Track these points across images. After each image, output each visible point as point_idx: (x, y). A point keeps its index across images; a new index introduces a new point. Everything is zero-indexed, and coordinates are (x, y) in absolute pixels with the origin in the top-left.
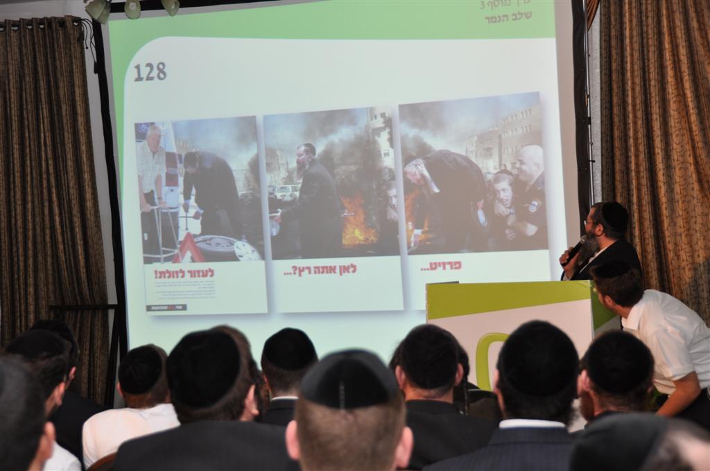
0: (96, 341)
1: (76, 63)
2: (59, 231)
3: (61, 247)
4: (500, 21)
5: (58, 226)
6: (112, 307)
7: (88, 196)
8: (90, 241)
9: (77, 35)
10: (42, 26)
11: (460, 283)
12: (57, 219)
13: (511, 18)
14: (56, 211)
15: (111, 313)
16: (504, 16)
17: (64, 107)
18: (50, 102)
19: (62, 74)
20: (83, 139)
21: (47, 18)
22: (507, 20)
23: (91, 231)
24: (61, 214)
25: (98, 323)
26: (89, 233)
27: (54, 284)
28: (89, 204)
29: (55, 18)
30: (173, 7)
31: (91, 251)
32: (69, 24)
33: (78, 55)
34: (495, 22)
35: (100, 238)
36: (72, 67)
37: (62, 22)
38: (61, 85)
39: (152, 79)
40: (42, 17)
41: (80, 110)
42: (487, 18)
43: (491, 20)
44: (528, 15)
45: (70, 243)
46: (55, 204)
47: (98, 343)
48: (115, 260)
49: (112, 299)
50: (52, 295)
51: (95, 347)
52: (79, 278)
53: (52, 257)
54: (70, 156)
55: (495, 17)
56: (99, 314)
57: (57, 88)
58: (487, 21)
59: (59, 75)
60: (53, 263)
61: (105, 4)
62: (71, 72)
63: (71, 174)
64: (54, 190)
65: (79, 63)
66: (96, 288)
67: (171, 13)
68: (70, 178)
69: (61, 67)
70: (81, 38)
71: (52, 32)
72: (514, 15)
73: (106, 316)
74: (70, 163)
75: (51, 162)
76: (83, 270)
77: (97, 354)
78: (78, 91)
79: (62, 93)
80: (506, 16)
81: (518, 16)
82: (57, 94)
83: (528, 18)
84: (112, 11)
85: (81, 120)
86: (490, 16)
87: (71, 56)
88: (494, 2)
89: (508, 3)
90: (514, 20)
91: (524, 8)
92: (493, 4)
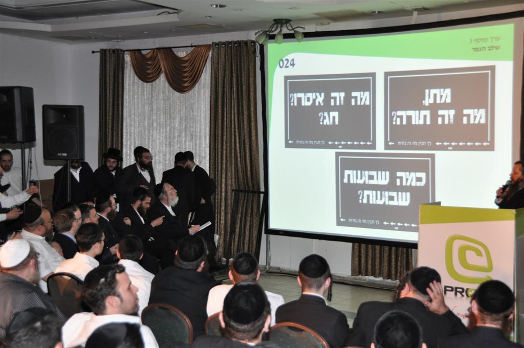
0: (254, 210)
1: (252, 64)
2: (238, 151)
3: (239, 159)
4: (480, 50)
5: (238, 149)
6: (262, 193)
7: (253, 134)
8: (253, 157)
9: (253, 50)
10: (236, 45)
12: (238, 145)
13: (487, 49)
14: (238, 141)
15: (262, 195)
16: (483, 48)
17: (244, 87)
18: (237, 85)
19: (244, 70)
20: (252, 105)
21: (238, 41)
22: (485, 50)
23: (254, 153)
24: (239, 142)
25: (255, 200)
26: (253, 153)
27: (235, 178)
28: (253, 138)
29: (242, 41)
30: (300, 38)
31: (253, 164)
32: (249, 44)
33: (253, 60)
34: (477, 51)
35: (258, 157)
36: (249, 67)
37: (246, 43)
38: (243, 75)
39: (288, 67)
40: (236, 40)
41: (252, 89)
42: (473, 49)
43: (476, 49)
44: (497, 48)
45: (243, 158)
46: (237, 137)
47: (255, 211)
48: (264, 169)
49: (262, 189)
50: (234, 184)
51: (254, 212)
52: (247, 176)
53: (235, 164)
54: (245, 112)
55: (478, 48)
56: (256, 195)
57: (241, 77)
58: (473, 50)
59: (242, 70)
60: (235, 168)
61: (266, 36)
62: (249, 69)
63: (246, 122)
64: (237, 130)
65: (253, 64)
66: (255, 182)
67: (299, 41)
68: (245, 124)
69: (244, 66)
70: (254, 52)
71: (241, 48)
72: (489, 47)
73: (259, 197)
74: (245, 116)
75: (236, 115)
76: (249, 172)
77: (254, 216)
78: (251, 79)
79: (243, 80)
80: (484, 48)
81: (492, 48)
82: (241, 80)
83: (497, 49)
84: (270, 39)
85: (252, 94)
86: (475, 47)
87: (249, 61)
88: (478, 39)
89: (486, 40)
90: (489, 50)
91: (496, 44)
92: (477, 40)
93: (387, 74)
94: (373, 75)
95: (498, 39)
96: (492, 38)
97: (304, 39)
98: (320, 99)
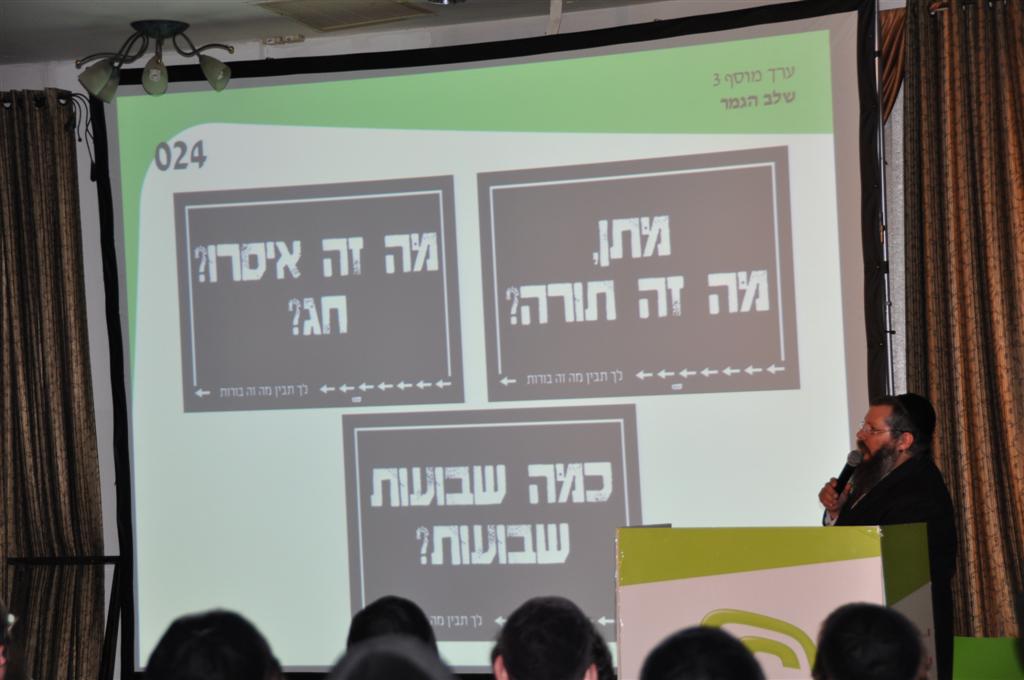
0: (82, 616)
1: (62, 164)
2: (27, 435)
3: (29, 461)
4: (744, 105)
5: (25, 427)
6: (110, 560)
7: (77, 378)
8: (77, 451)
9: (64, 119)
10: (7, 105)
11: (673, 526)
12: (24, 415)
13: (762, 100)
14: (23, 402)
15: (109, 570)
16: (750, 98)
17: (40, 235)
18: (18, 227)
19: (38, 181)
20: (70, 287)
21: (16, 92)
22: (756, 104)
23: (80, 437)
24: (30, 409)
25: (87, 587)
26: (77, 438)
27: (16, 523)
28: (77, 391)
29: (29, 92)
30: (220, 77)
31: (79, 468)
32: (51, 103)
33: (66, 151)
34: (736, 107)
35: (94, 448)
36: (55, 171)
37: (40, 99)
38: (36, 198)
39: (184, 166)
40: (8, 90)
41: (66, 240)
42: (724, 101)
43: (730, 103)
44: (790, 98)
45: (44, 455)
46: (22, 391)
47: (86, 620)
48: (117, 483)
49: (112, 547)
50: (11, 540)
51: (82, 627)
52: (57, 512)
53: (15, 478)
54: (48, 312)
55: (736, 100)
56: (90, 571)
57: (30, 204)
58: (724, 104)
59: (33, 182)
60: (15, 489)
61: (111, 71)
62: (54, 178)
63: (49, 342)
64: (20, 369)
65: (66, 164)
66: (84, 528)
67: (216, 87)
68: (47, 349)
69: (38, 170)
70: (71, 124)
71: (24, 115)
72: (766, 96)
73: (100, 575)
74: (48, 325)
75: (16, 323)
76: (64, 499)
77: (84, 639)
78: (63, 209)
79: (37, 211)
80: (755, 98)
81: (774, 99)
82: (30, 214)
83: (788, 101)
84: (122, 82)
85: (67, 254)
86: (728, 97)
87: (53, 153)
88: (735, 74)
89: (757, 77)
90: (767, 104)
91: (783, 86)
92: (734, 78)
93: (485, 180)
94: (446, 183)
95: (789, 72)
96: (773, 70)
97: (232, 81)
98: (290, 259)
